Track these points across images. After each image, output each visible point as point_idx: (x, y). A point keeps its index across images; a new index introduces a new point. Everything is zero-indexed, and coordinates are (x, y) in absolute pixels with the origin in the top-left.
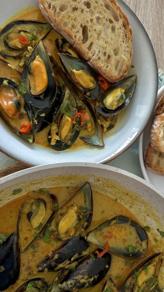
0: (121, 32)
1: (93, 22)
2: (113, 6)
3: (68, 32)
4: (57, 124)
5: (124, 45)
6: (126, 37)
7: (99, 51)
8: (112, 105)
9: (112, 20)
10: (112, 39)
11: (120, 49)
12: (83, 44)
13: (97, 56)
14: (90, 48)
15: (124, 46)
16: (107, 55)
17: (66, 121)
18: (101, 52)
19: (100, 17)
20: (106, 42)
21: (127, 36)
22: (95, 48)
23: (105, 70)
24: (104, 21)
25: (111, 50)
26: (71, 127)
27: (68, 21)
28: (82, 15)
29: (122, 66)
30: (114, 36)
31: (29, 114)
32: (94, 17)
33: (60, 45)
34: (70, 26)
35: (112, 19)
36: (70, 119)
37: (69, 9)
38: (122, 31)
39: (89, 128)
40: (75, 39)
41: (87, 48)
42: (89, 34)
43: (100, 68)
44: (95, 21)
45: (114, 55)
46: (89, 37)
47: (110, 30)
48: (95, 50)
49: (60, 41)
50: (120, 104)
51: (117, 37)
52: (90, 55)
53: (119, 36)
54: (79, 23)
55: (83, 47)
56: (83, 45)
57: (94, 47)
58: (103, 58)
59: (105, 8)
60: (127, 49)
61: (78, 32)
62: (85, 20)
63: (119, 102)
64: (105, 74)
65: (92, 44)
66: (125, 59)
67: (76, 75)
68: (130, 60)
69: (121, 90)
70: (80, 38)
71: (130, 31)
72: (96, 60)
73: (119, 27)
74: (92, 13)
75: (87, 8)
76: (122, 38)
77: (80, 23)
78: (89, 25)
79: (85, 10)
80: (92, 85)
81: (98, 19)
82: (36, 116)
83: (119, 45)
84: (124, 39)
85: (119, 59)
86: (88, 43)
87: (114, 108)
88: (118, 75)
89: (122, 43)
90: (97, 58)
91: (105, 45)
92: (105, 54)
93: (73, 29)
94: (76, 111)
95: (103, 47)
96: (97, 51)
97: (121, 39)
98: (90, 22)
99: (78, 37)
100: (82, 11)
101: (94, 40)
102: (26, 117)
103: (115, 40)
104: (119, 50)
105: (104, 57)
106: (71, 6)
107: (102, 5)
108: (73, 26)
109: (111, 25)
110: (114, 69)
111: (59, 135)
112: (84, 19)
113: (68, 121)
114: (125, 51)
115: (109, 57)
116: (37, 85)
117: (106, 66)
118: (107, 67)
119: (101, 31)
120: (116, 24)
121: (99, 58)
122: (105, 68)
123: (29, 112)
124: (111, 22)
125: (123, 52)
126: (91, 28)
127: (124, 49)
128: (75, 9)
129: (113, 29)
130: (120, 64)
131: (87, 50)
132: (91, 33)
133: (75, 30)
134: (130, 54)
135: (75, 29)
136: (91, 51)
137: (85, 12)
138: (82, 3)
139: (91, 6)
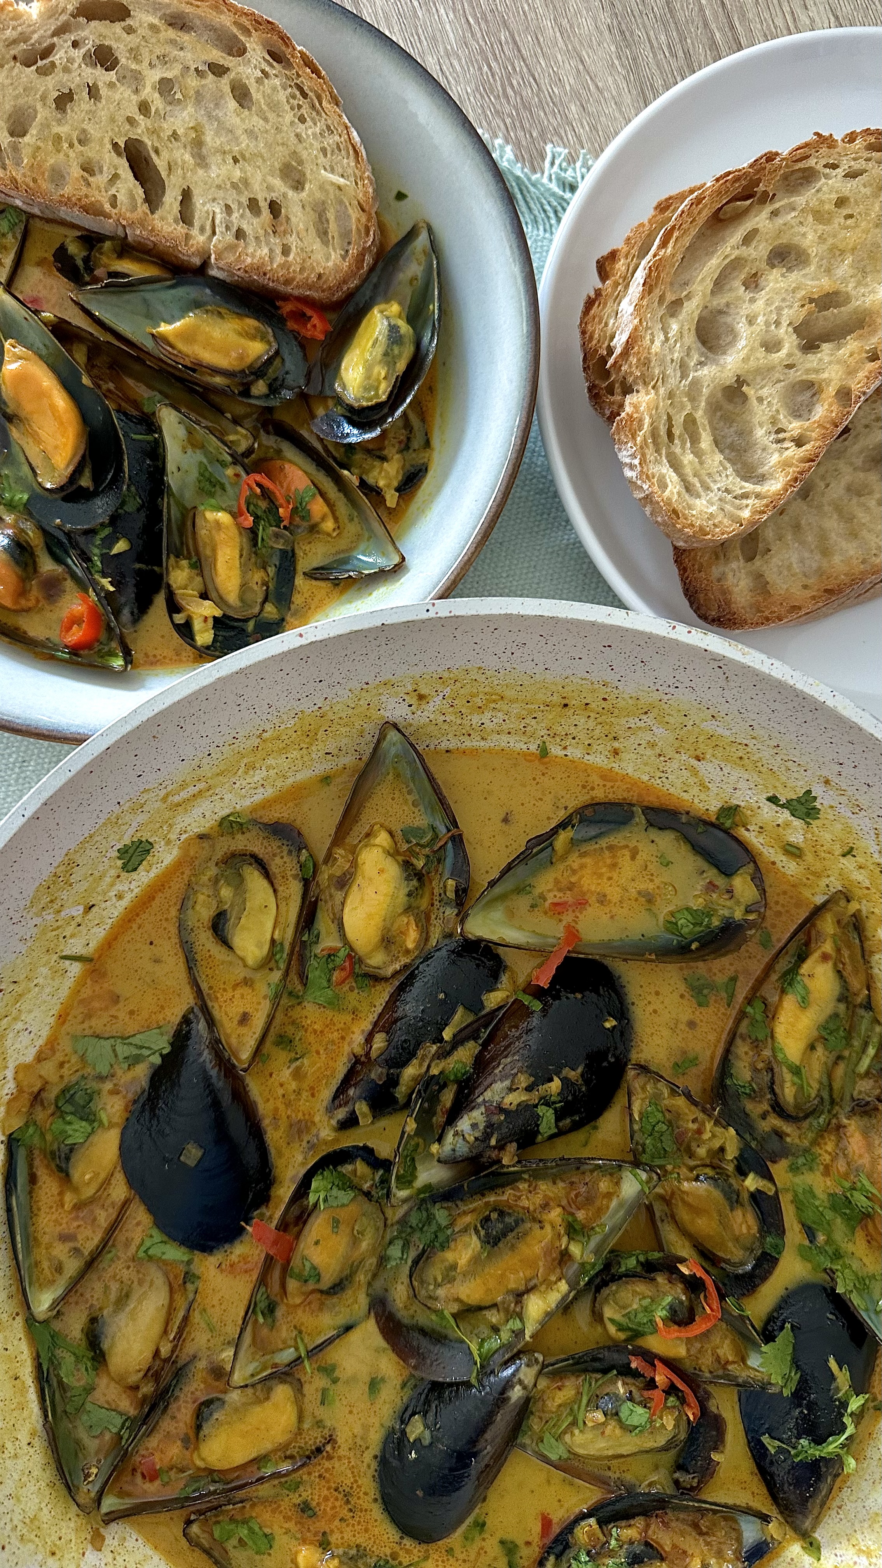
0: (274, 89)
1: (153, 110)
2: (198, 7)
3: (80, 200)
4: (189, 558)
5: (309, 130)
6: (305, 95)
7: (228, 209)
8: (369, 386)
9: (221, 62)
10: (251, 133)
11: (304, 155)
12: (152, 213)
13: (228, 228)
14: (186, 216)
15: (314, 134)
16: (264, 206)
17: (214, 532)
18: (234, 206)
19: (169, 75)
20: (236, 160)
21: (305, 88)
22: (204, 204)
23: (282, 266)
24: (193, 82)
25: (270, 179)
26: (246, 546)
27: (61, 155)
28: (100, 105)
29: (343, 216)
30: (255, 118)
31: (74, 567)
32: (148, 92)
33: (80, 263)
34: (76, 172)
35: (217, 55)
36: (223, 517)
37: (44, 113)
38: (277, 82)
39: (323, 518)
40: (114, 211)
41: (176, 221)
42: (160, 163)
43: (258, 268)
44: (157, 102)
45: (291, 193)
46: (164, 174)
47: (232, 104)
48: (207, 212)
49: (73, 249)
50: (401, 366)
51: (271, 116)
52: (198, 239)
53: (274, 106)
54: (102, 145)
55: (158, 224)
56: (156, 216)
57: (201, 205)
58: (252, 225)
59: (171, 33)
60: (331, 140)
61: (115, 177)
62: (121, 119)
63: (389, 359)
64: (287, 282)
65: (186, 196)
66: (341, 181)
67: (172, 339)
68: (362, 178)
69: (382, 312)
70: (132, 197)
71: (308, 63)
72: (231, 248)
73: (260, 74)
74: (137, 78)
75: (106, 70)
76: (292, 108)
77: (107, 140)
78: (141, 131)
79: (100, 84)
80: (257, 349)
81: (165, 86)
82: (99, 563)
83: (293, 139)
84: (299, 107)
85: (318, 195)
86: (171, 199)
87: (383, 392)
88: (344, 258)
89: (300, 129)
90: (230, 237)
91: (237, 174)
92: (253, 205)
93: (91, 179)
94: (237, 475)
95: (234, 186)
96: (218, 210)
97: (289, 117)
98: (140, 118)
99: (122, 198)
100: (93, 92)
101: (189, 174)
102: (69, 584)
103: (267, 131)
104: (301, 162)
105: (255, 221)
106: (43, 98)
107: (153, 27)
108: (88, 169)
109: (225, 83)
110: (317, 245)
111: (213, 595)
112: (112, 120)
113: (218, 523)
114: (324, 151)
115: (275, 208)
116: (49, 448)
117: (278, 251)
118: (286, 251)
119: (197, 129)
120: (241, 69)
121: (240, 234)
122: (279, 259)
123: (69, 561)
124: (218, 70)
125: (322, 160)
126: (155, 137)
127: (317, 145)
128: (64, 100)
129: (241, 94)
130: (331, 215)
131: (181, 229)
132: (165, 154)
133: (100, 180)
134: (351, 152)
135: (101, 172)
136: (197, 223)
137: (104, 91)
138: (76, 65)
139: (117, 54)
